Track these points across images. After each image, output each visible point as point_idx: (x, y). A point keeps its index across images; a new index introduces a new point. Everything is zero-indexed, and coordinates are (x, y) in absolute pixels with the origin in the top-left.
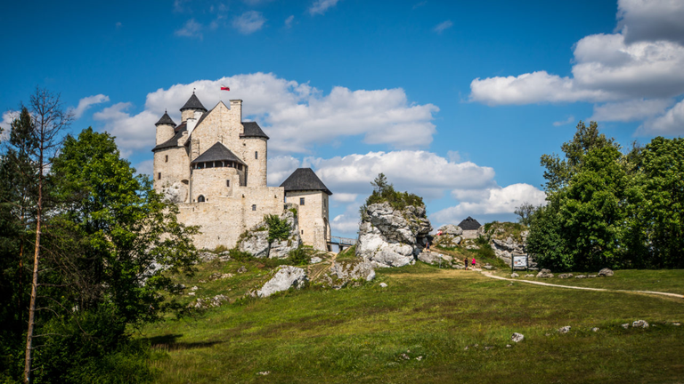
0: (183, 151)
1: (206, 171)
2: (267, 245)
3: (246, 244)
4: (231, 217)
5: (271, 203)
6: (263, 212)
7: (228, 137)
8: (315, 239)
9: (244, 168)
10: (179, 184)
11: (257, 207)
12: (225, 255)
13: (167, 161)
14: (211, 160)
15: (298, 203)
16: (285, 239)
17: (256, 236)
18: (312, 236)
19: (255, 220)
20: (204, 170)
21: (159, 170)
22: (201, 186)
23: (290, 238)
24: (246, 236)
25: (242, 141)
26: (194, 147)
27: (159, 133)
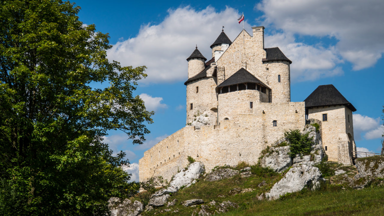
0: (212, 81)
1: (230, 94)
2: (289, 160)
3: (268, 160)
4: (252, 134)
5: (292, 118)
6: (284, 127)
7: (252, 63)
8: (339, 154)
9: (267, 91)
10: (209, 112)
11: (278, 122)
12: (246, 171)
13: (197, 92)
14: (235, 83)
15: (321, 119)
16: (308, 153)
17: (277, 152)
18: (336, 153)
19: (276, 136)
20: (228, 93)
21: (191, 102)
22: (226, 109)
23: (312, 152)
24: (267, 152)
25: (265, 65)
26: (219, 74)
27: (190, 67)
